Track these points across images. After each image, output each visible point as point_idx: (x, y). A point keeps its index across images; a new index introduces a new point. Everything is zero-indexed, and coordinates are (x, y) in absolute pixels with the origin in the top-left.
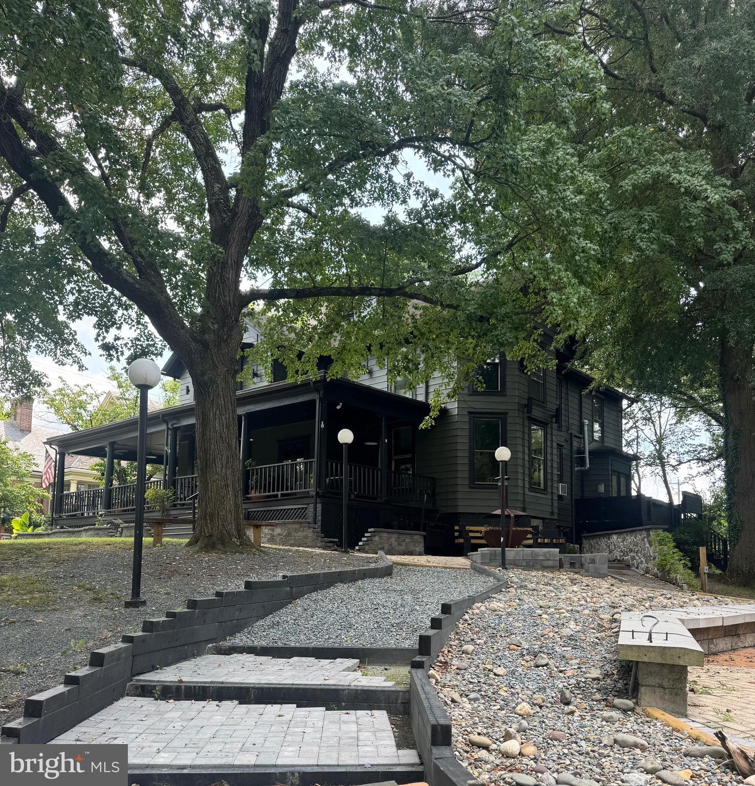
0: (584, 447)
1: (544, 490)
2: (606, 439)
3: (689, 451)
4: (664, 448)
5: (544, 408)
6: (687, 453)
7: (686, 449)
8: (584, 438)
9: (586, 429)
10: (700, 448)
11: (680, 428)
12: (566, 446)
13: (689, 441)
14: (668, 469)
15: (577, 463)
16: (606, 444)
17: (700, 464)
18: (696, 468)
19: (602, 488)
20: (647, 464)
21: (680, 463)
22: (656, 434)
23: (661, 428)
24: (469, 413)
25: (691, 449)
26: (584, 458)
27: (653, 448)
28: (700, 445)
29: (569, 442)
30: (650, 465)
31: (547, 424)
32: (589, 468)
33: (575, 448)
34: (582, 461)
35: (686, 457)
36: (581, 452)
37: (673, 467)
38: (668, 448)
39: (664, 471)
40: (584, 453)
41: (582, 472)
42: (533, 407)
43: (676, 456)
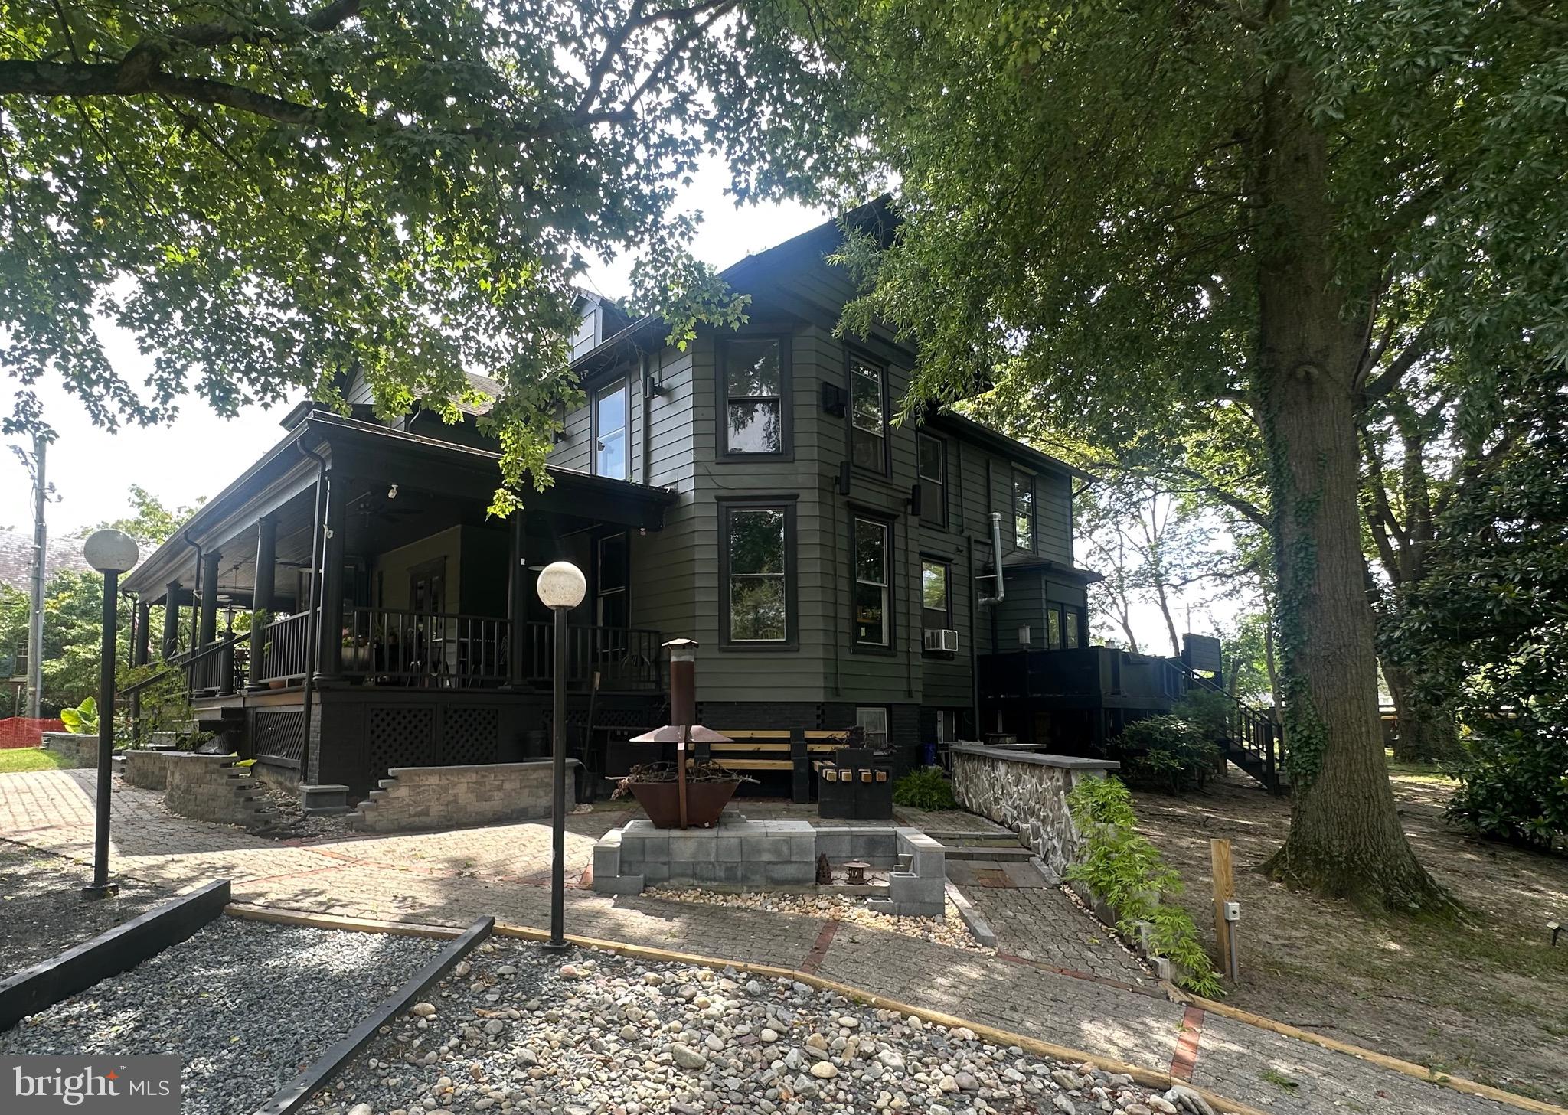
0: (995, 562)
1: (889, 648)
2: (1040, 546)
3: (1200, 563)
4: (1160, 560)
5: (889, 485)
6: (1197, 565)
7: (1195, 559)
8: (993, 545)
9: (997, 527)
10: (1216, 558)
11: (1184, 529)
12: (957, 559)
13: (1199, 548)
14: (1167, 590)
15: (984, 591)
16: (1042, 555)
17: (1218, 581)
18: (1212, 588)
19: (1026, 636)
20: (1136, 585)
21: (1186, 581)
22: (1149, 540)
23: (1155, 530)
24: (719, 499)
25: (1203, 560)
26: (994, 581)
27: (1141, 560)
28: (1218, 553)
29: (965, 553)
30: (1140, 586)
31: (895, 517)
32: (1004, 599)
33: (977, 564)
34: (991, 587)
35: (1195, 573)
36: (989, 569)
37: (1175, 587)
38: (1166, 560)
39: (1162, 593)
40: (994, 571)
41: (993, 607)
42: (852, 481)
43: (1179, 571)
